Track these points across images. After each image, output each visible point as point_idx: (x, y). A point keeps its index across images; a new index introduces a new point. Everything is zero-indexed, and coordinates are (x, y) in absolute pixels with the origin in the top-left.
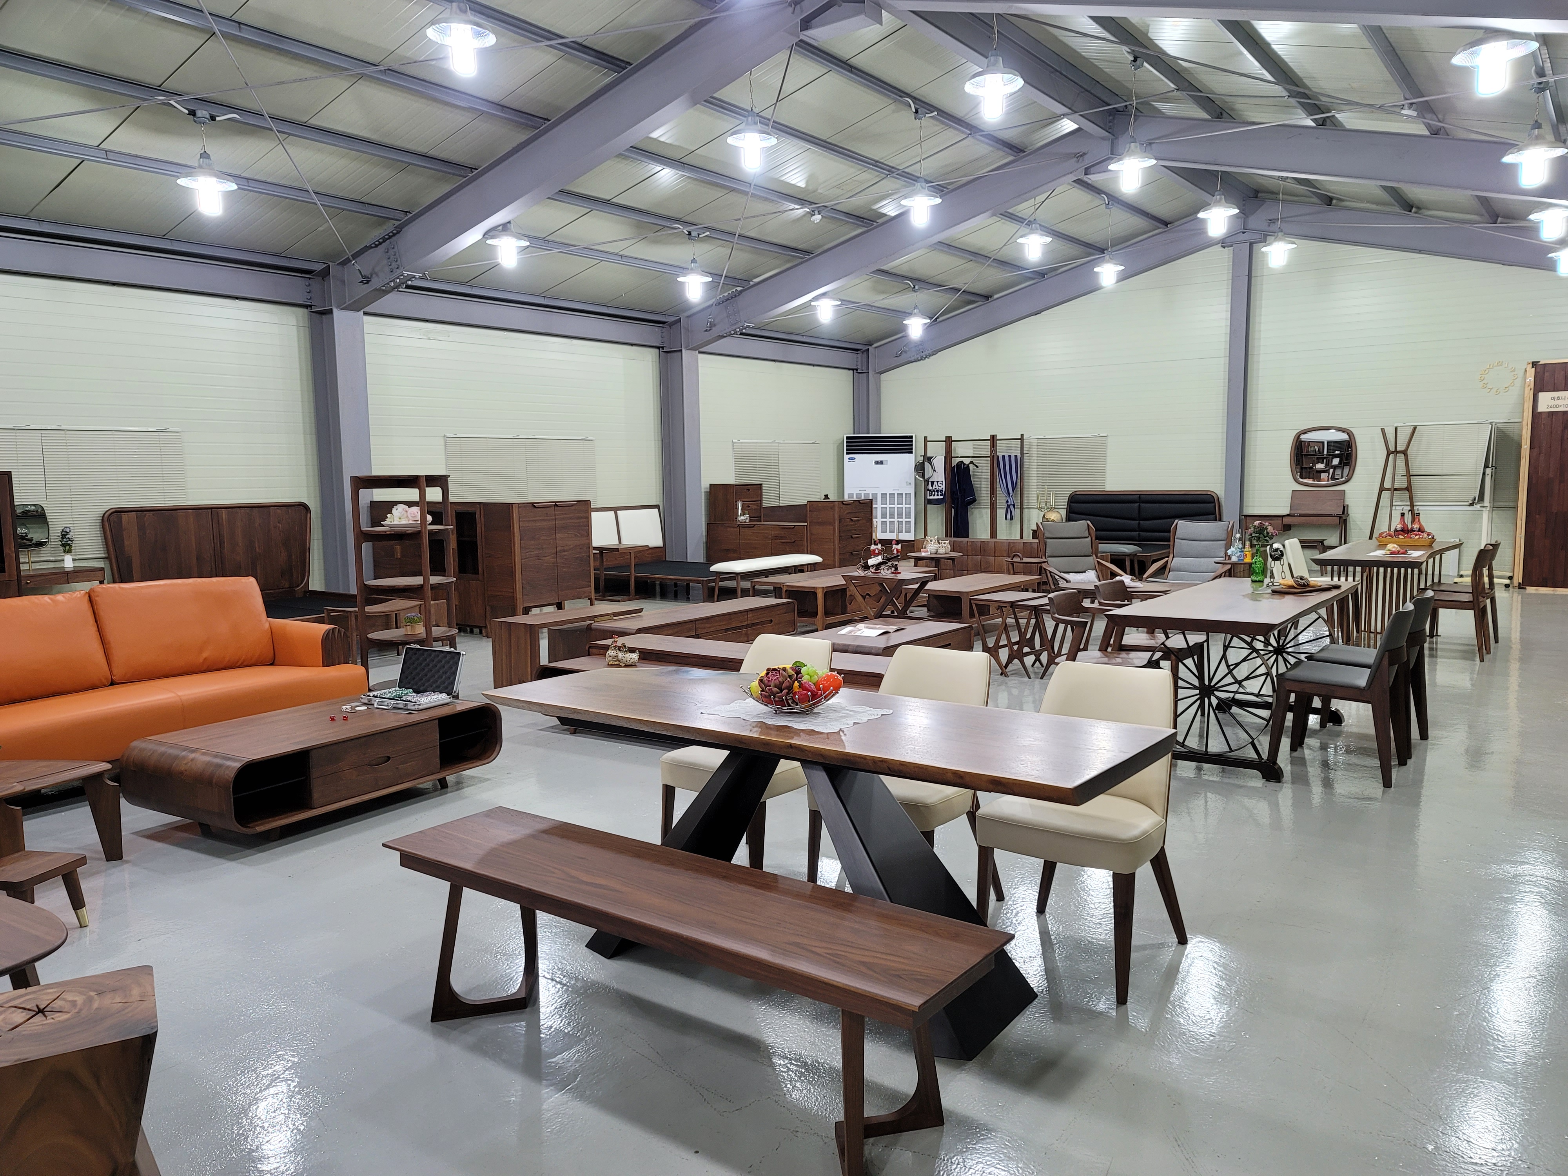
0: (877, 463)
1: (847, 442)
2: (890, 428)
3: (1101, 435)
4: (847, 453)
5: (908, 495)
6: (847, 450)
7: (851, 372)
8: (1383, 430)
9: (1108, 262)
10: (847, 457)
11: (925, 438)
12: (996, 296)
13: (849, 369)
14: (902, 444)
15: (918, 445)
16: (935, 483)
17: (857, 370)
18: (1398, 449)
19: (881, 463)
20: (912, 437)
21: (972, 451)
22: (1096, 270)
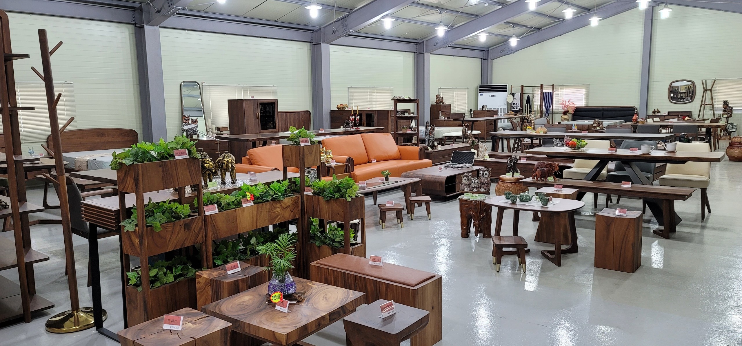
0: (492, 96)
1: (480, 88)
2: (496, 81)
3: (587, 84)
4: (480, 92)
5: (504, 109)
6: (480, 91)
7: (481, 59)
8: (702, 81)
9: (595, 16)
10: (479, 94)
11: (511, 86)
12: (543, 28)
13: (480, 58)
14: (502, 88)
15: (508, 88)
16: (515, 104)
17: (483, 58)
18: (707, 89)
19: (494, 96)
20: (506, 85)
21: (532, 91)
22: (589, 20)
